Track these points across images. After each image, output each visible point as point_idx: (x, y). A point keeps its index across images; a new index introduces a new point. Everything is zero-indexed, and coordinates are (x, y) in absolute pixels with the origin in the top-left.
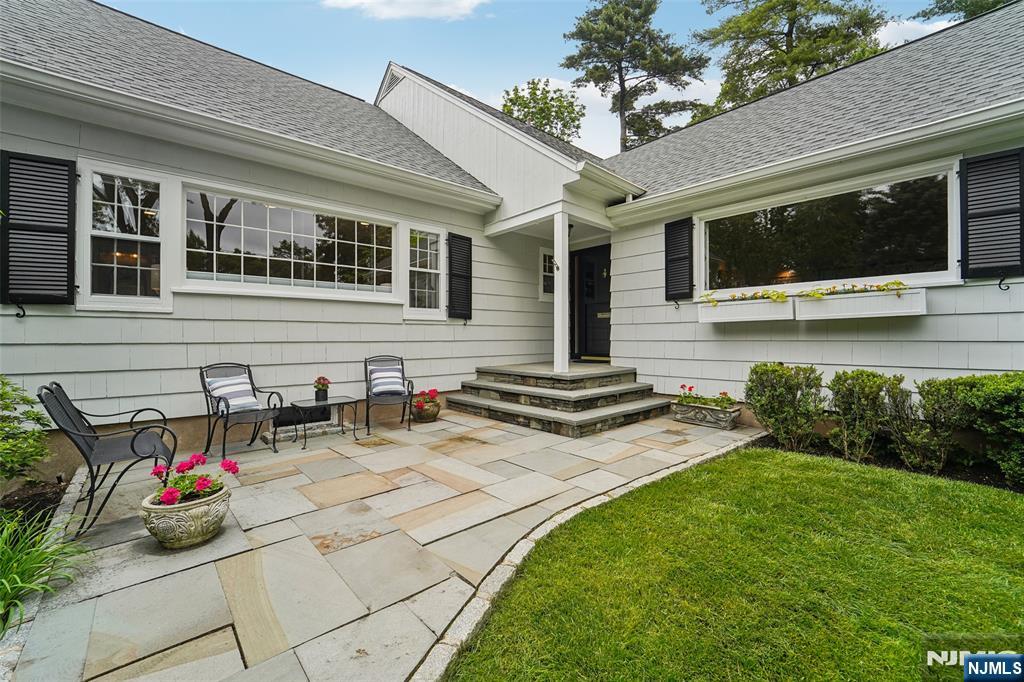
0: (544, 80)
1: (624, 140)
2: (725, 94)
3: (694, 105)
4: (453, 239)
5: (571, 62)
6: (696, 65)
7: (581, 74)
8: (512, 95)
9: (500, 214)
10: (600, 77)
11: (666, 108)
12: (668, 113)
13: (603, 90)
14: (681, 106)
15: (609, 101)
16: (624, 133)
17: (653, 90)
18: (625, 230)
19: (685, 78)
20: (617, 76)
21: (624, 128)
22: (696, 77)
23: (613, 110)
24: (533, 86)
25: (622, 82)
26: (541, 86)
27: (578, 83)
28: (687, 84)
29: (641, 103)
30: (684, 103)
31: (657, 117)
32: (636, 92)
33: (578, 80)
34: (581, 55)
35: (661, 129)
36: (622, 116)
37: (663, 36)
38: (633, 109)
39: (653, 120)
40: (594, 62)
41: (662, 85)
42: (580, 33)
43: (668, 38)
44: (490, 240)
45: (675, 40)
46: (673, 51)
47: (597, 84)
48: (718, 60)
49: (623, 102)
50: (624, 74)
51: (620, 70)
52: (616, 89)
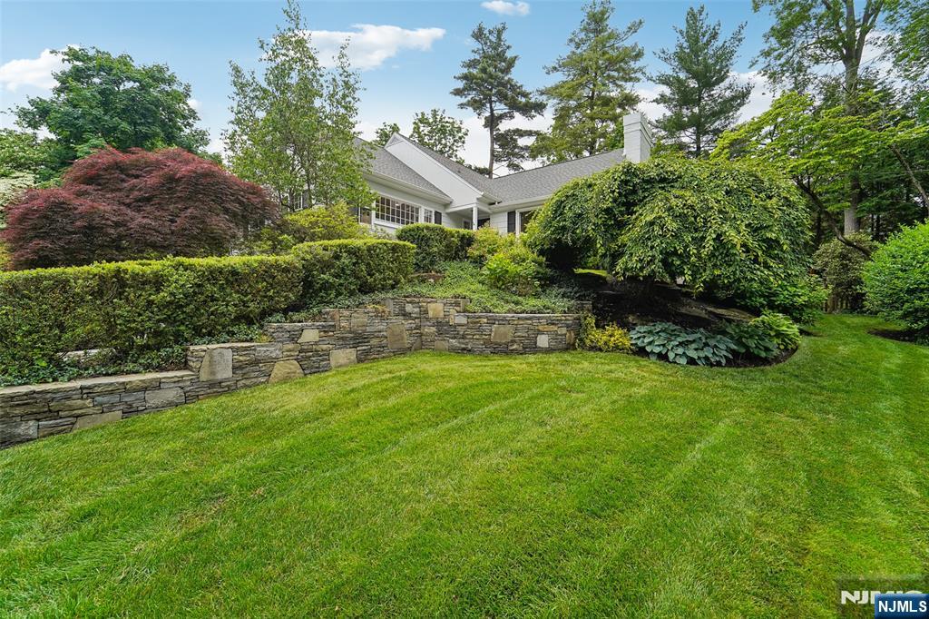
0: (442, 110)
1: (493, 151)
3: (537, 133)
5: (458, 92)
6: (540, 107)
7: (464, 100)
8: (420, 116)
9: (453, 205)
10: (477, 105)
11: (520, 133)
12: (521, 136)
13: (479, 115)
14: (529, 133)
15: (483, 122)
16: (492, 146)
17: (512, 117)
18: (494, 213)
19: (534, 114)
20: (488, 105)
21: (492, 143)
22: (539, 114)
23: (485, 126)
24: (435, 113)
25: (492, 110)
26: (440, 113)
27: (462, 106)
28: (534, 116)
29: (504, 126)
30: (530, 131)
31: (515, 137)
32: (501, 117)
33: (462, 104)
34: (464, 89)
35: (516, 147)
36: (491, 133)
37: (518, 85)
38: (498, 129)
39: (512, 138)
40: (473, 94)
41: (517, 114)
42: (465, 77)
43: (521, 86)
44: (448, 214)
45: (526, 89)
46: (525, 95)
47: (475, 109)
48: (552, 106)
49: (492, 122)
50: (493, 105)
51: (491, 102)
52: (488, 114)
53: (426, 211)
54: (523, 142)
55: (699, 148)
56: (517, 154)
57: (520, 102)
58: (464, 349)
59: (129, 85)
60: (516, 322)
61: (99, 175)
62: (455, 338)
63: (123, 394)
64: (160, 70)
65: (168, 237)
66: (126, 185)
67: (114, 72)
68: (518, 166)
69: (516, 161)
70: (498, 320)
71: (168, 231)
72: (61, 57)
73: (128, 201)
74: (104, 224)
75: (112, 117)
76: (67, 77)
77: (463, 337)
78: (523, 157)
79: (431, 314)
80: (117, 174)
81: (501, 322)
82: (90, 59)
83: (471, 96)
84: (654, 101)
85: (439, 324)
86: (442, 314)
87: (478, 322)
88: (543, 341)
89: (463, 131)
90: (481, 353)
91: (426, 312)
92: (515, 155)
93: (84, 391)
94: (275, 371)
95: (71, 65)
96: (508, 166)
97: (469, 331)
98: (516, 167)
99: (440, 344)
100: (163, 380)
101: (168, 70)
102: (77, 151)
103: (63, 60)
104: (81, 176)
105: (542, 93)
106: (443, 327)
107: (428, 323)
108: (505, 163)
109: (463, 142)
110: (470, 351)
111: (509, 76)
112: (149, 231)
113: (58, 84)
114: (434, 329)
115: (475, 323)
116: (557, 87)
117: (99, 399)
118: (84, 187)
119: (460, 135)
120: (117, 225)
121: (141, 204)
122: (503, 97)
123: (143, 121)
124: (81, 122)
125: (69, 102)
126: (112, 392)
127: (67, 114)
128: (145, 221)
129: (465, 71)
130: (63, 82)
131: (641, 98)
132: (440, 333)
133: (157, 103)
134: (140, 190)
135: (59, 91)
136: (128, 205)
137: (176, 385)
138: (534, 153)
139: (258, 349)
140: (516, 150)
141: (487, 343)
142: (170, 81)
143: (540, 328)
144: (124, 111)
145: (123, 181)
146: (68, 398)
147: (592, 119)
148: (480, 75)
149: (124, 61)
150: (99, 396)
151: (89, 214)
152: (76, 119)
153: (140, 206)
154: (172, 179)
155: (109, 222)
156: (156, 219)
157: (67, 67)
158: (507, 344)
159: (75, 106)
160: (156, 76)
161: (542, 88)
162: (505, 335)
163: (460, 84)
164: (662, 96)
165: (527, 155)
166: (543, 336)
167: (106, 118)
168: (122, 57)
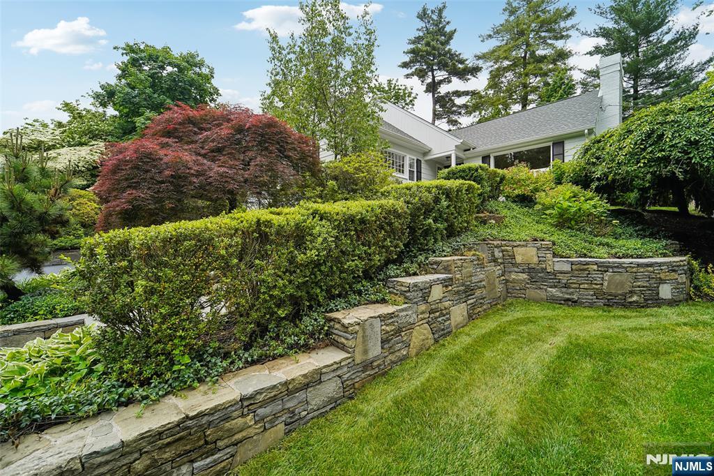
0: (395, 79)
1: (434, 111)
2: (490, 87)
3: (472, 93)
4: (417, 160)
5: (405, 65)
6: (475, 70)
7: (409, 71)
9: (432, 153)
10: (421, 74)
11: (458, 94)
12: (459, 96)
13: (423, 82)
14: (466, 93)
15: (424, 88)
16: (434, 106)
17: (450, 82)
19: (469, 77)
20: (430, 73)
21: (435, 103)
22: (474, 76)
23: (428, 91)
24: (390, 82)
25: (434, 77)
26: (394, 82)
27: (408, 76)
28: (469, 79)
29: (443, 89)
30: (468, 91)
31: (453, 98)
32: (441, 82)
33: (408, 75)
34: (411, 62)
35: (454, 105)
36: (433, 96)
37: (457, 53)
38: (439, 92)
39: (450, 100)
40: (417, 66)
41: (454, 79)
42: (413, 51)
43: (460, 54)
44: (426, 161)
45: (463, 56)
46: (462, 62)
47: (420, 77)
48: (487, 68)
49: (432, 87)
50: (435, 73)
51: (432, 71)
52: (429, 80)
53: (411, 159)
54: (459, 101)
55: (636, 91)
56: (455, 111)
57: (459, 68)
58: (568, 300)
59: (169, 69)
60: (634, 270)
61: (176, 129)
62: (556, 287)
63: (286, 398)
64: (192, 56)
65: (243, 184)
66: (200, 136)
67: (160, 59)
68: (456, 121)
69: (455, 118)
70: (612, 267)
71: (242, 179)
72: (121, 51)
73: (203, 152)
74: (188, 173)
75: (159, 95)
76: (126, 66)
77: (566, 286)
78: (460, 113)
79: (519, 259)
80: (191, 127)
81: (616, 270)
82: (142, 51)
83: (415, 67)
84: (587, 53)
85: (530, 270)
86: (535, 260)
87: (585, 270)
88: (666, 291)
89: (413, 95)
90: (591, 306)
91: (513, 257)
92: (453, 112)
93: (246, 403)
94: (414, 339)
95: (128, 57)
96: (448, 122)
97: (574, 280)
98: (454, 123)
99: (532, 293)
100: (324, 370)
101: (198, 55)
102: (136, 122)
103: (123, 54)
104: (160, 131)
105: (479, 58)
106: (536, 274)
107: (516, 269)
108: (445, 120)
109: (413, 105)
110: (576, 302)
111: (448, 47)
112: (227, 179)
113: (120, 72)
114: (525, 276)
115: (581, 270)
116: (494, 51)
117: (261, 411)
118: (165, 140)
119: (410, 99)
120: (198, 174)
121: (215, 154)
122: (443, 66)
123: (182, 97)
124: (137, 100)
125: (129, 85)
126: (274, 399)
127: (127, 94)
128: (222, 169)
129: (412, 46)
130: (123, 71)
131: (573, 52)
132: (532, 280)
133: (192, 83)
134: (213, 141)
135: (120, 77)
136: (204, 156)
137: (335, 374)
138: (469, 110)
139: (401, 314)
140: (454, 109)
141: (599, 294)
142: (201, 64)
143: (662, 276)
144: (169, 90)
145: (195, 133)
146: (227, 418)
147: (527, 75)
148: (425, 49)
149: (166, 50)
150: (260, 407)
151: (174, 165)
152: (133, 97)
153: (215, 156)
154: (240, 130)
155: (192, 171)
156: (231, 167)
157: (126, 59)
158: (624, 295)
159: (133, 88)
160: (191, 61)
161: (479, 54)
162: (622, 284)
163: (407, 58)
164: (596, 48)
165: (463, 112)
166: (665, 285)
167: (156, 96)
168: (163, 49)
